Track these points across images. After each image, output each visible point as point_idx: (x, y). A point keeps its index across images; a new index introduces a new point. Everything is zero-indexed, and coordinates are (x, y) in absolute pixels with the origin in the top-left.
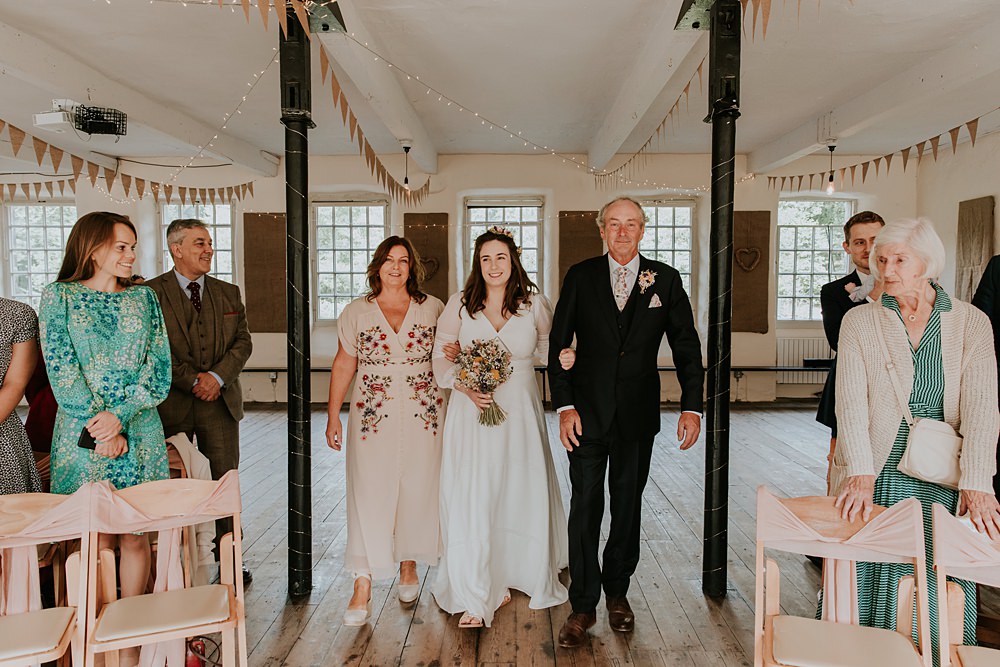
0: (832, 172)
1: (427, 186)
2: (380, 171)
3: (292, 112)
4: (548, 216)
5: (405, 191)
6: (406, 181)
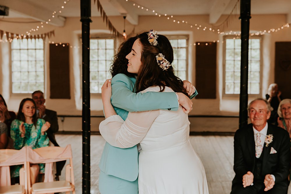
2: (114, 30)
3: (84, 18)
4: (190, 45)
5: (124, 37)
6: (124, 31)
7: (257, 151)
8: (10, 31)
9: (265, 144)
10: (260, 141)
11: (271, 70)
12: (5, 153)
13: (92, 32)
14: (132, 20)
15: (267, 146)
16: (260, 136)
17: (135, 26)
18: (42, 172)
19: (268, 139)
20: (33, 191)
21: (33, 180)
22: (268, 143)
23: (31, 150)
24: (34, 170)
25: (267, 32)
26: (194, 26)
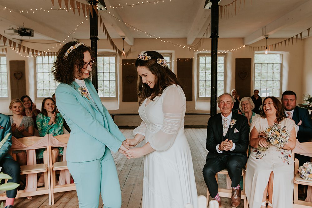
0: (267, 46)
1: (130, 50)
2: (116, 48)
3: (93, 36)
4: (173, 60)
5: (123, 53)
6: (123, 50)
7: (224, 132)
8: (35, 49)
9: (230, 126)
10: (227, 124)
11: (232, 80)
12: (31, 140)
13: (99, 50)
14: (129, 41)
15: (231, 127)
16: (226, 120)
17: (131, 46)
18: (61, 154)
19: (232, 122)
20: (54, 168)
21: (54, 160)
22: (233, 125)
23: (53, 137)
24: (55, 152)
25: (230, 51)
26: (176, 45)
